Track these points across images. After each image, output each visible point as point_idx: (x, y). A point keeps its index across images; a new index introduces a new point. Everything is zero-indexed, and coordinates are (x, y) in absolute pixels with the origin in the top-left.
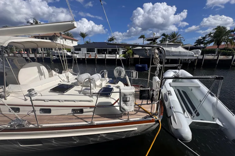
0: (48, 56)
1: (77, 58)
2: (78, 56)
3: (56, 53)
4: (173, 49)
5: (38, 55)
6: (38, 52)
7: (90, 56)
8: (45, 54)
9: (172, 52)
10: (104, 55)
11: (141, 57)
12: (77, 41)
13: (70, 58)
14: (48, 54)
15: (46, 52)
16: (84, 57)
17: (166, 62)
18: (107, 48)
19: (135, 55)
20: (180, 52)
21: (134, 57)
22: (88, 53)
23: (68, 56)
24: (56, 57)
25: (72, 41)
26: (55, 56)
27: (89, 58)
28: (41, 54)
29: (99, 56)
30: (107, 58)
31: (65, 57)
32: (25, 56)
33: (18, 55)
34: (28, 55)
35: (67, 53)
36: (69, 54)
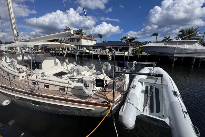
0: (74, 53)
1: (93, 54)
2: (94, 53)
4: (187, 46)
5: (68, 52)
7: (103, 53)
9: (185, 49)
11: (148, 54)
17: (176, 60)
18: (118, 46)
19: (143, 53)
20: (196, 49)
21: (143, 54)
23: (87, 53)
26: (78, 52)
28: (70, 51)
30: (117, 54)
31: (84, 53)
32: (61, 52)
33: (58, 52)
34: (63, 52)
35: (86, 50)
36: (88, 51)
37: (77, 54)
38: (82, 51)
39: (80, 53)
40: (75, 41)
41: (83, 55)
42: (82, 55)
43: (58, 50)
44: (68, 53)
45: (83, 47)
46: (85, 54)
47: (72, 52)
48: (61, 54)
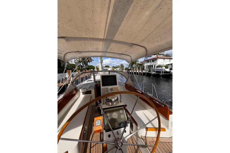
3: (156, 70)
8: (148, 70)
14: (150, 71)
23: (167, 72)
24: (155, 72)
25: (170, 60)
26: (154, 71)
28: (145, 70)
31: (162, 72)
32: (138, 71)
33: (135, 71)
34: (139, 71)
35: (165, 69)
36: (168, 70)
37: (153, 73)
38: (160, 70)
39: (156, 72)
41: (161, 74)
42: (159, 74)
43: (136, 70)
45: (159, 66)
46: (163, 74)
47: (147, 71)
48: (137, 73)
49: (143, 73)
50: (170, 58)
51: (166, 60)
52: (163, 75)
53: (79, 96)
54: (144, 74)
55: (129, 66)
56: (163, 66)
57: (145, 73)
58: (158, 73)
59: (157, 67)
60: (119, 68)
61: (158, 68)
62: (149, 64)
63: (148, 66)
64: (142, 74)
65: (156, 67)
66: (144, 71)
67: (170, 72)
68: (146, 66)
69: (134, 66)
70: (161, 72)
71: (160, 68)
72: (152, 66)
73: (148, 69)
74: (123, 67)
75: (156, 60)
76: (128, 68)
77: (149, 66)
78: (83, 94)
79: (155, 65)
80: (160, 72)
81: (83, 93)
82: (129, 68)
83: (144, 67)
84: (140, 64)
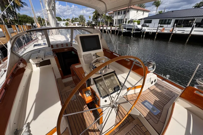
0: (119, 29)
1: (146, 32)
3: (127, 26)
6: (113, 25)
7: (164, 29)
8: (118, 26)
10: (189, 29)
12: (149, 11)
13: (139, 32)
14: (120, 27)
15: (119, 25)
16: (155, 31)
18: (195, 18)
22: (161, 25)
23: (138, 30)
24: (126, 30)
25: (144, 12)
26: (125, 28)
27: (161, 32)
28: (115, 27)
29: (178, 31)
30: (193, 33)
32: (105, 28)
33: (101, 28)
34: (107, 28)
35: (137, 25)
36: (140, 27)
37: (124, 31)
38: (132, 26)
39: (128, 29)
40: (121, 14)
41: (132, 32)
42: (131, 32)
43: (102, 26)
44: (112, 29)
45: (131, 21)
46: (135, 31)
47: (117, 28)
48: (104, 30)
49: (112, 30)
50: (144, 9)
51: (139, 12)
52: (134, 33)
53: (32, 69)
54: (113, 32)
55: (93, 19)
56: (135, 21)
57: (115, 30)
58: (129, 31)
59: (129, 22)
60: (78, 23)
61: (130, 24)
62: (119, 17)
63: (118, 20)
64: (111, 32)
65: (127, 22)
66: (113, 28)
67: (141, 29)
68: (116, 20)
69: (100, 19)
70: (133, 29)
71: (132, 24)
72: (123, 19)
73: (118, 24)
74: (85, 21)
75: (128, 11)
76: (92, 22)
77: (120, 20)
78: (37, 66)
79: (126, 19)
80: (131, 29)
81: (37, 64)
82: (94, 23)
83: (113, 21)
84: (107, 16)
